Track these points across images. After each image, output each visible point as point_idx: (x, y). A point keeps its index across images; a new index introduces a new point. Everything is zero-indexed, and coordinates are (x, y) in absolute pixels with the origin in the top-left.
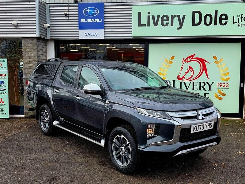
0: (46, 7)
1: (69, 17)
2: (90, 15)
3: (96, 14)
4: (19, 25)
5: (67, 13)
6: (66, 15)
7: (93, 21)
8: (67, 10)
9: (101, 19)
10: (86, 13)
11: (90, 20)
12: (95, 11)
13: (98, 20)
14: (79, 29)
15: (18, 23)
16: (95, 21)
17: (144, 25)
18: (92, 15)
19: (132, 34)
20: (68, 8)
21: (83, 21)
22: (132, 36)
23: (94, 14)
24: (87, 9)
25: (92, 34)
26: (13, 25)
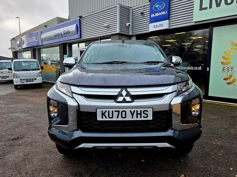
0: (129, 10)
1: (144, 15)
2: (158, 10)
3: (162, 7)
4: (109, 26)
5: (143, 12)
6: (142, 13)
7: (160, 14)
8: (143, 10)
9: (166, 11)
10: (156, 8)
11: (158, 13)
12: (162, 4)
13: (164, 13)
14: (150, 23)
15: (108, 25)
16: (162, 13)
17: (206, 8)
18: (159, 9)
19: (193, 20)
20: (143, 8)
21: (153, 16)
22: (192, 22)
23: (161, 8)
24: (156, 5)
25: (159, 26)
26: (106, 27)
